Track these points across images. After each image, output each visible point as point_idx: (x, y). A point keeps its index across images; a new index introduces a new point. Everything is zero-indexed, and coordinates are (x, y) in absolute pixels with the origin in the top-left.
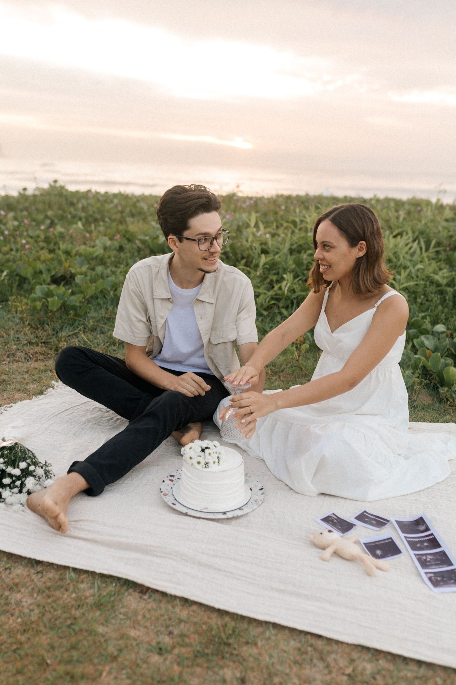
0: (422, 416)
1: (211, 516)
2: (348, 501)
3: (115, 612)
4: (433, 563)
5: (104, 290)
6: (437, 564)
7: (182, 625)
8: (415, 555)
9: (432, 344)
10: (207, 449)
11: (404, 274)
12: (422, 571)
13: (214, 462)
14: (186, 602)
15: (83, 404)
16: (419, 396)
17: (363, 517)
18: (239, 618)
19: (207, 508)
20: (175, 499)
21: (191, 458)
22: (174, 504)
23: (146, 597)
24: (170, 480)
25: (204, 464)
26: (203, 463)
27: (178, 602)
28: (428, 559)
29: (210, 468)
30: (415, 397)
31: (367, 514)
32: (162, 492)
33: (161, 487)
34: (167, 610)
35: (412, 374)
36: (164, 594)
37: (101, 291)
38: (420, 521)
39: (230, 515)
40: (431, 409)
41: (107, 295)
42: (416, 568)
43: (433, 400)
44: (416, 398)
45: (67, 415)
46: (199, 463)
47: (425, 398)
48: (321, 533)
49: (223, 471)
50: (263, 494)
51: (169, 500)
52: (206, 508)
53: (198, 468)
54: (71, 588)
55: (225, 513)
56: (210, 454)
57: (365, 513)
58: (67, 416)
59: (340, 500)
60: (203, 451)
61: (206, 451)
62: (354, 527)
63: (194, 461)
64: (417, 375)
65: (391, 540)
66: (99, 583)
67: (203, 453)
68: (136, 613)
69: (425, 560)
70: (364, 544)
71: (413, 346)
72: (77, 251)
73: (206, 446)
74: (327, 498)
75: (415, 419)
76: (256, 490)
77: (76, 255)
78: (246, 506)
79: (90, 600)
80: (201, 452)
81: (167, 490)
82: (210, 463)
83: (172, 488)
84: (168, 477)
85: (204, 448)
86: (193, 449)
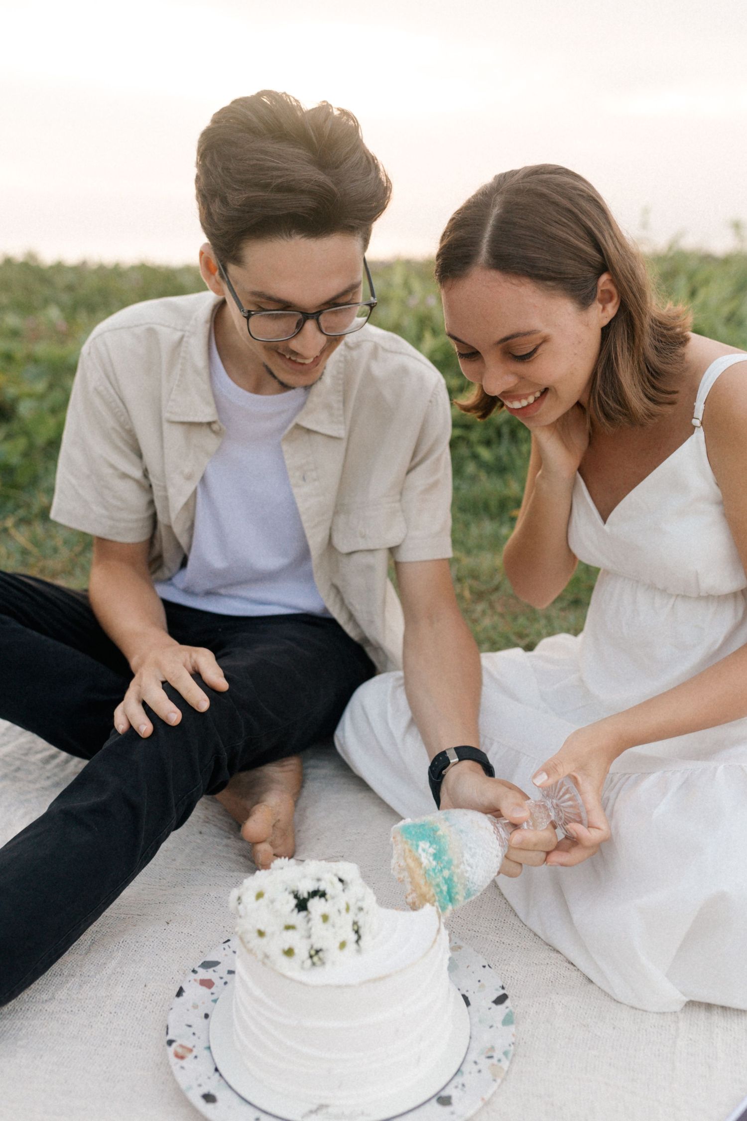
10: (316, 899)
13: (343, 945)
19: (327, 1106)
20: (216, 1070)
21: (261, 934)
22: (209, 1099)
24: (203, 983)
25: (307, 955)
26: (302, 951)
29: (328, 966)
32: (170, 1043)
46: (289, 952)
49: (375, 978)
50: (508, 1020)
51: (194, 1079)
53: (289, 974)
56: (325, 918)
60: (302, 905)
61: (315, 905)
63: (273, 946)
67: (303, 916)
73: (311, 889)
76: (483, 1000)
78: (459, 1080)
80: (296, 911)
81: (192, 1030)
82: (327, 950)
83: (207, 1016)
84: (194, 971)
85: (306, 895)
86: (266, 896)
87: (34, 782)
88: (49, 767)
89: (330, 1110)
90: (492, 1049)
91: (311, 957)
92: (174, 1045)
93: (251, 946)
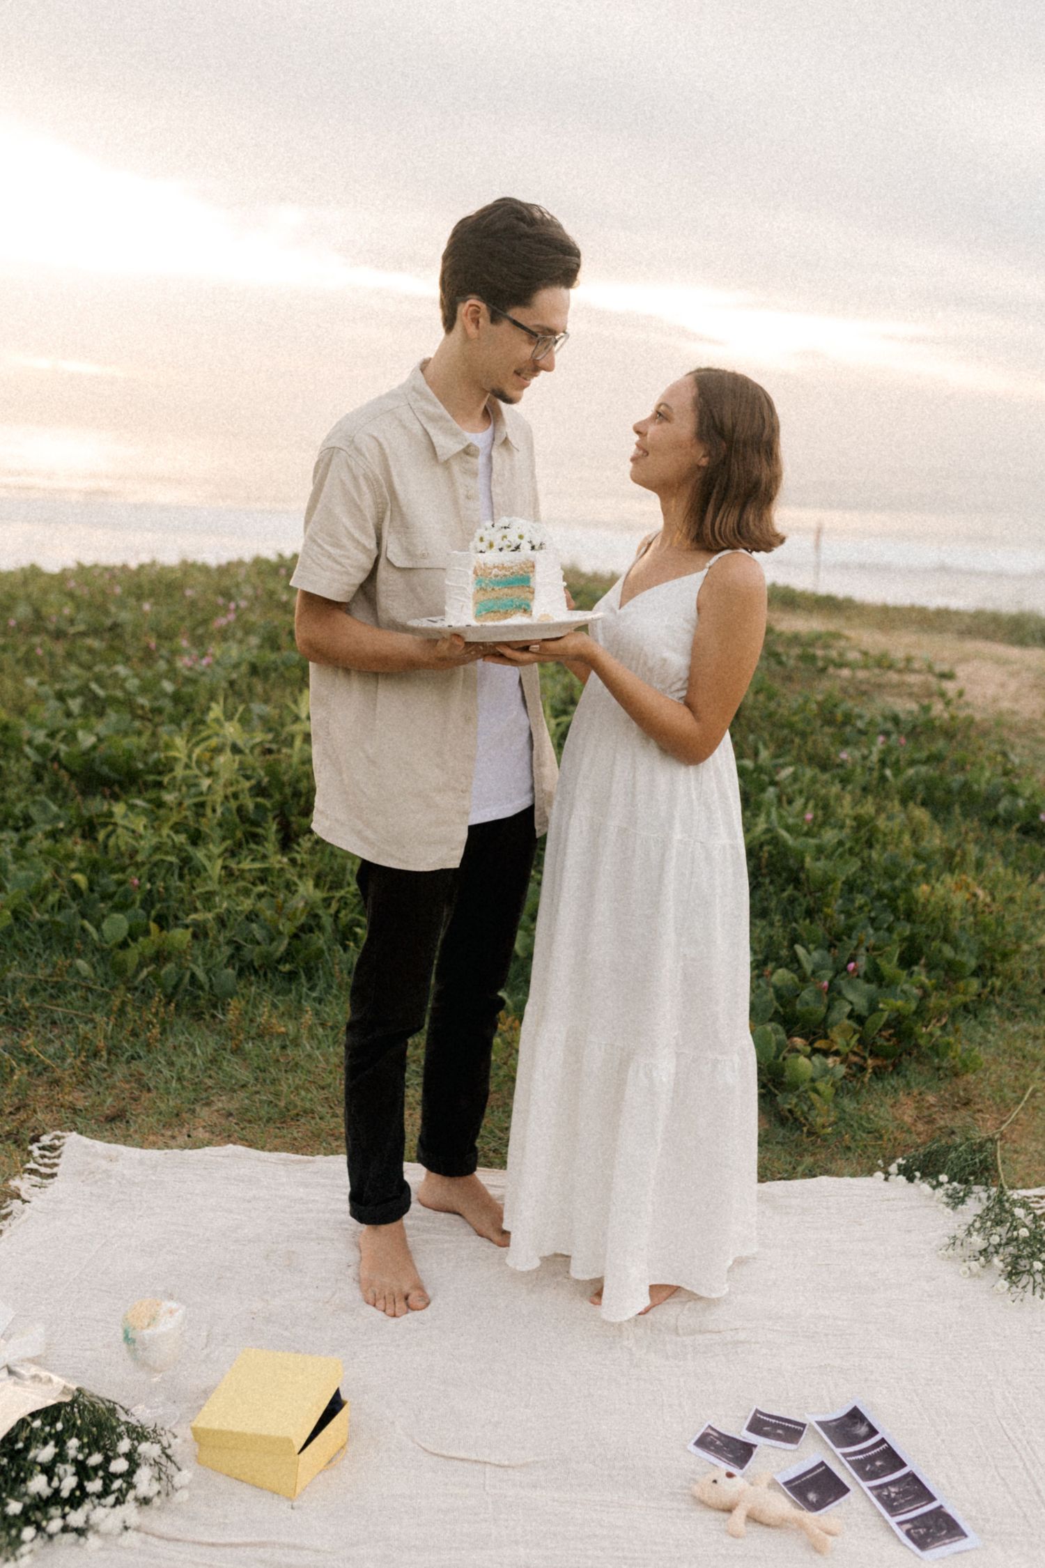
4: (903, 1501)
6: (910, 1503)
8: (871, 1489)
12: (893, 1521)
17: (758, 1425)
28: (893, 1495)
31: (762, 1417)
38: (855, 1416)
42: (880, 1515)
43: (770, 1121)
48: (715, 1481)
57: (759, 1415)
62: (755, 1451)
65: (824, 1467)
69: (888, 1496)
70: (786, 1484)
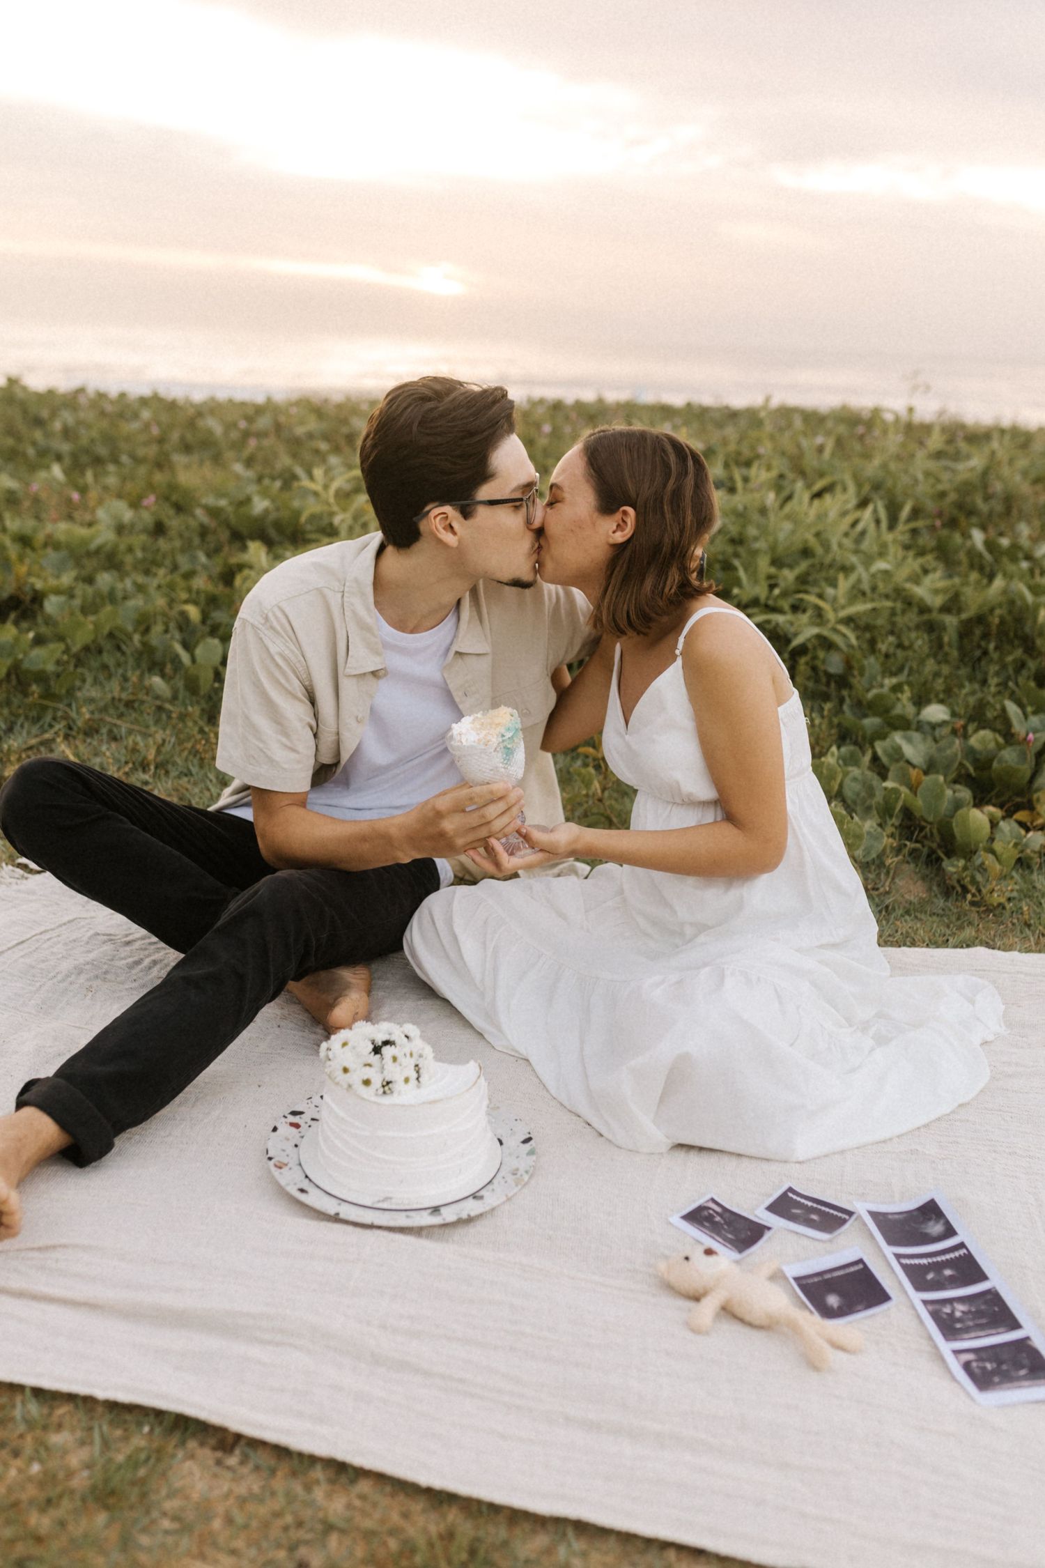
0: (907, 932)
1: (401, 1220)
2: (745, 1162)
3: (148, 1512)
4: (971, 1323)
5: (117, 634)
6: (981, 1327)
7: (333, 1540)
8: (925, 1302)
9: (922, 754)
10: (388, 1047)
11: (844, 584)
12: (946, 1347)
13: (407, 1080)
14: (341, 1471)
15: (65, 924)
16: (897, 880)
17: (784, 1205)
18: (484, 1509)
19: (391, 1198)
20: (307, 1177)
21: (346, 1070)
22: (302, 1191)
23: (233, 1461)
24: (292, 1125)
25: (380, 1085)
26: (377, 1082)
27: (318, 1473)
28: (958, 1314)
29: (395, 1094)
30: (887, 884)
31: (795, 1197)
32: (270, 1159)
33: (270, 1145)
34: (290, 1498)
35: (879, 830)
36: (281, 1452)
37: (111, 635)
38: (931, 1210)
39: (449, 1215)
40: (926, 912)
41: (125, 643)
42: (930, 1338)
43: (930, 889)
44: (890, 888)
45: (22, 957)
46: (367, 1082)
47: (910, 887)
48: (687, 1258)
49: (430, 1103)
50: (531, 1153)
51: (290, 1180)
52: (386, 1199)
53: (365, 1096)
54: (28, 1444)
55: (436, 1210)
56: (395, 1059)
57: (790, 1195)
58: (22, 960)
59: (725, 1159)
60: (377, 1050)
61: (387, 1050)
62: (767, 1235)
63: (356, 1077)
64: (890, 830)
65: (861, 1266)
66: (105, 1428)
67: (378, 1056)
68: (205, 1510)
69: (951, 1315)
70: (797, 1279)
71: (875, 758)
72: (49, 536)
73: (384, 1040)
74: (694, 1157)
75: (891, 939)
76: (513, 1142)
77: (46, 545)
78: (490, 1187)
79: (81, 1481)
80: (373, 1053)
81: (285, 1153)
82: (395, 1082)
83: (296, 1146)
84: (285, 1117)
85: (380, 1044)
86: (350, 1045)
87: (122, 983)
88: (134, 972)
89: (393, 1201)
90: (517, 1169)
91: (383, 1086)
92: (273, 1161)
93: (337, 1080)
